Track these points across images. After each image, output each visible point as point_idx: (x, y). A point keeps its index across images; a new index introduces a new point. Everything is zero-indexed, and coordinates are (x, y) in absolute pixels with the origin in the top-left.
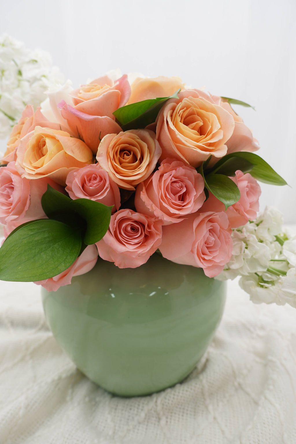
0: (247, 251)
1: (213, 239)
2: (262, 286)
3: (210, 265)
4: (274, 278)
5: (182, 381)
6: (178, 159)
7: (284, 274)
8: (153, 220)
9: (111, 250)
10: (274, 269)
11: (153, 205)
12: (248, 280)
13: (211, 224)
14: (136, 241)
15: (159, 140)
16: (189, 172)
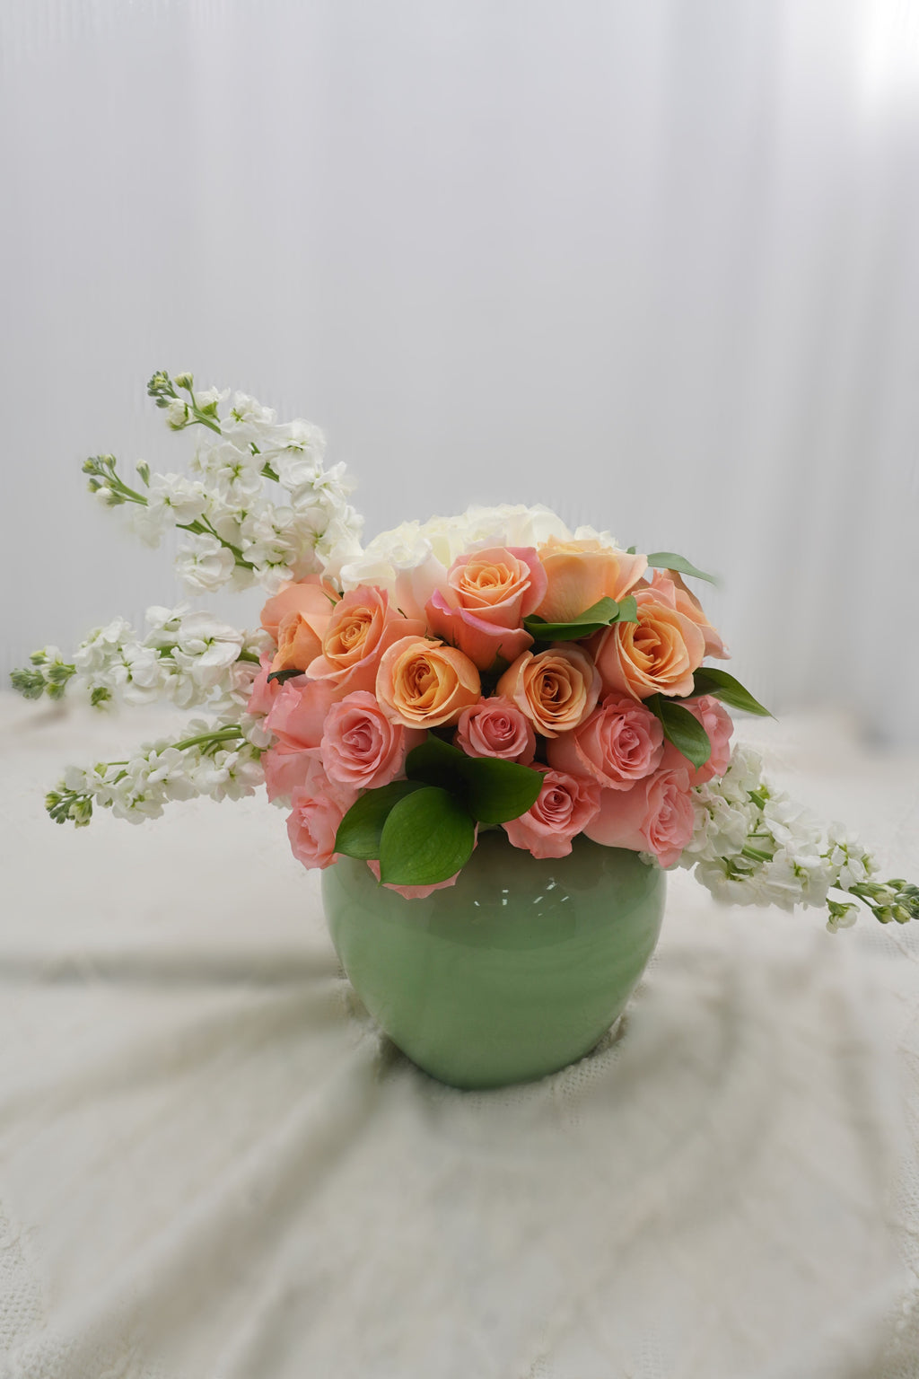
0: (713, 824)
1: (670, 809)
2: (734, 878)
3: (665, 849)
4: (753, 864)
5: (591, 1052)
6: (627, 696)
7: (769, 857)
8: (587, 784)
9: (528, 830)
10: (755, 852)
11: (593, 765)
12: (711, 869)
13: (668, 786)
14: (563, 817)
15: (598, 666)
16: (642, 715)
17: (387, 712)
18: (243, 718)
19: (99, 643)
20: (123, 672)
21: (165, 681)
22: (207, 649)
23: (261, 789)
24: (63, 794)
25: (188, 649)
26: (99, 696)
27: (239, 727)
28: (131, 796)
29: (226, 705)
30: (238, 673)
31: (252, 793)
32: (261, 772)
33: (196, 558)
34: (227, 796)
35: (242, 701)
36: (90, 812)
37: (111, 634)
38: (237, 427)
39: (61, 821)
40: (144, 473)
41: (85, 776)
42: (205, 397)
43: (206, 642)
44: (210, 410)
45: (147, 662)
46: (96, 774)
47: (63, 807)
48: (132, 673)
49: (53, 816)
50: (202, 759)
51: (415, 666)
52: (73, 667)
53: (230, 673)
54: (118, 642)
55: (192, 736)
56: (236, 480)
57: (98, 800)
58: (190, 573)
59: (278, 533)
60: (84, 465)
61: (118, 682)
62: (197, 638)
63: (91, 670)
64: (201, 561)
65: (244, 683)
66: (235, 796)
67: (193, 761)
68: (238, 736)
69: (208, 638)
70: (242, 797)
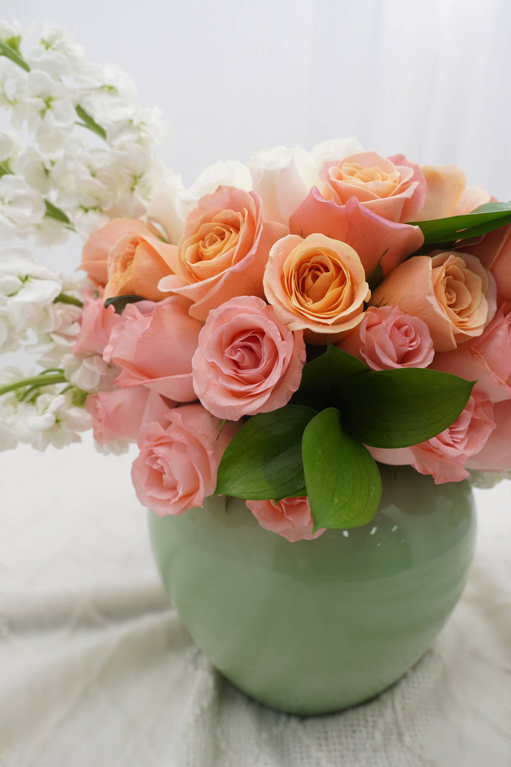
15: (494, 272)
17: (283, 317)
18: (66, 361)
22: (23, 287)
23: (88, 436)
27: (62, 371)
29: (47, 347)
31: (78, 439)
32: (89, 417)
34: (50, 444)
35: (62, 342)
38: (47, 56)
42: (8, 27)
43: (21, 279)
44: (14, 45)
50: (21, 406)
51: (309, 264)
55: (7, 382)
59: (94, 174)
62: (11, 274)
64: (10, 203)
65: (66, 324)
66: (60, 444)
67: (10, 408)
68: (62, 380)
69: (23, 274)
70: (68, 444)
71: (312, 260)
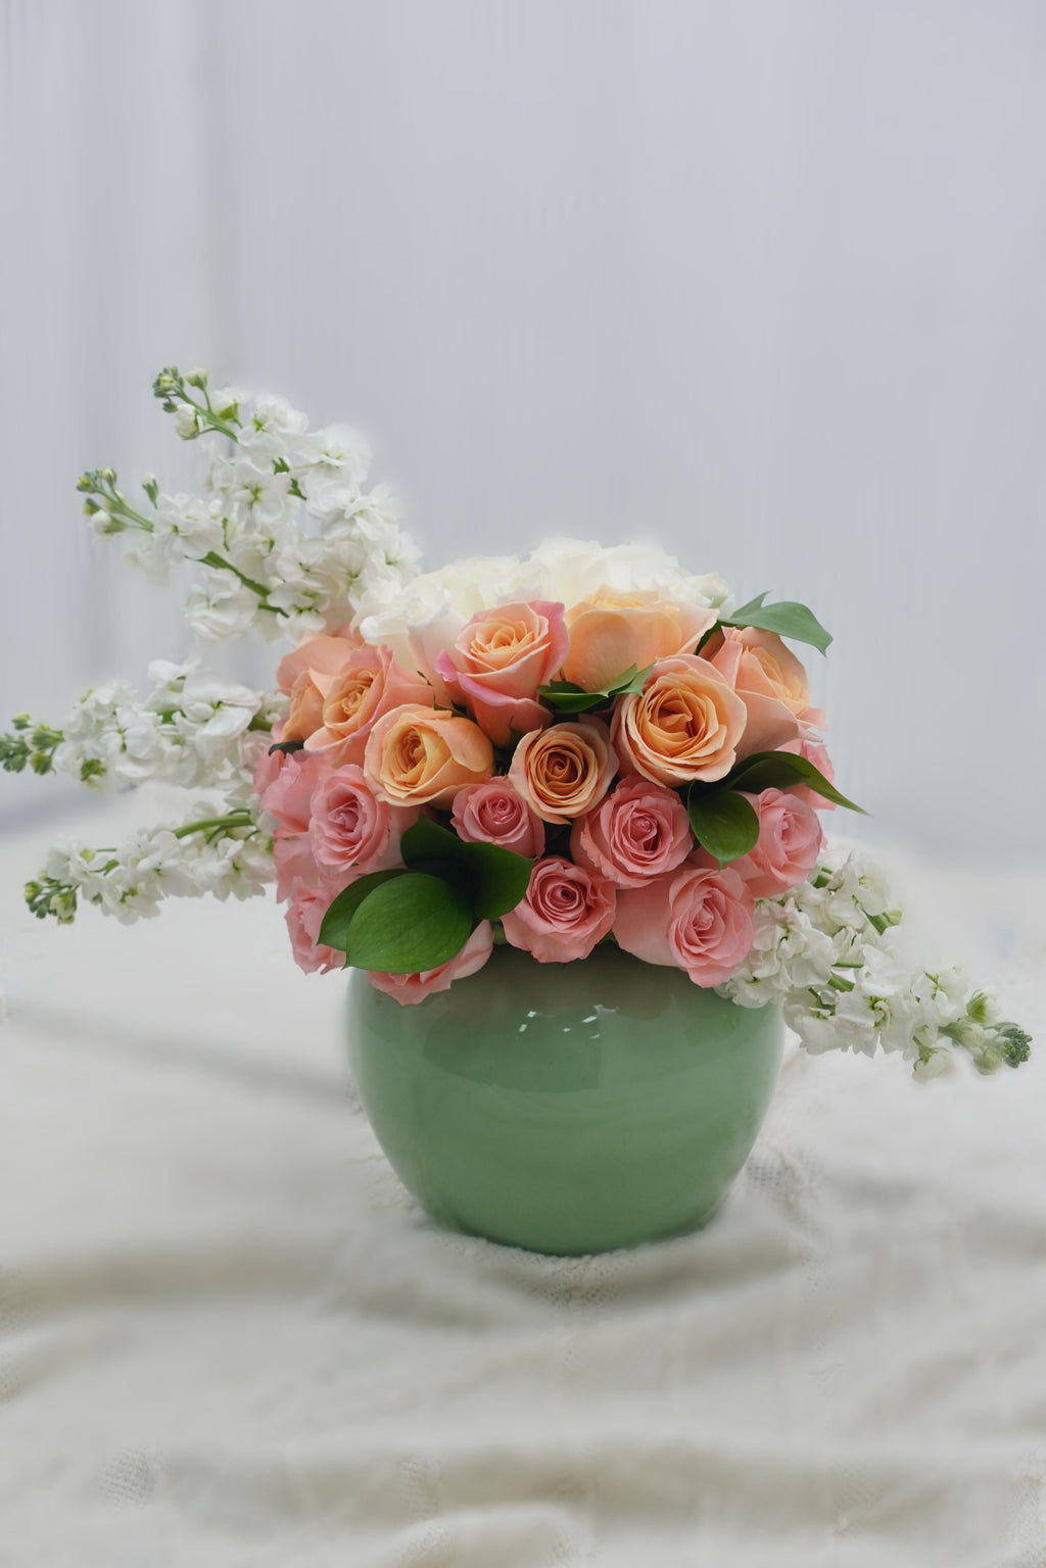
0: (786, 944)
1: (711, 917)
3: (702, 964)
4: (836, 996)
8: (602, 880)
9: (526, 930)
11: (601, 856)
12: (791, 1002)
13: (708, 890)
14: (570, 916)
15: (616, 743)
16: (663, 803)
17: (374, 787)
18: (252, 801)
19: (89, 705)
20: (117, 740)
21: (164, 752)
22: (214, 715)
23: (271, 888)
24: (45, 884)
25: (194, 715)
26: (91, 768)
27: (249, 812)
28: (120, 889)
29: (236, 785)
30: (248, 745)
31: (262, 892)
32: (272, 867)
33: (208, 600)
34: (232, 894)
35: (248, 777)
36: (74, 905)
37: (104, 695)
38: (257, 440)
39: (41, 915)
40: (151, 491)
41: (69, 863)
42: (222, 399)
43: (212, 705)
44: (230, 414)
45: (143, 730)
46: (81, 859)
47: (44, 900)
48: (127, 742)
49: (33, 909)
50: (206, 849)
51: (407, 737)
52: (60, 733)
53: (239, 743)
54: (113, 705)
55: (195, 820)
56: (256, 506)
57: (84, 892)
58: (203, 621)
59: (308, 571)
60: (79, 482)
61: (109, 752)
62: (202, 700)
63: (80, 737)
64: (215, 606)
66: (242, 896)
67: (194, 851)
68: (247, 822)
69: (216, 701)
70: (250, 897)
71: (411, 734)
